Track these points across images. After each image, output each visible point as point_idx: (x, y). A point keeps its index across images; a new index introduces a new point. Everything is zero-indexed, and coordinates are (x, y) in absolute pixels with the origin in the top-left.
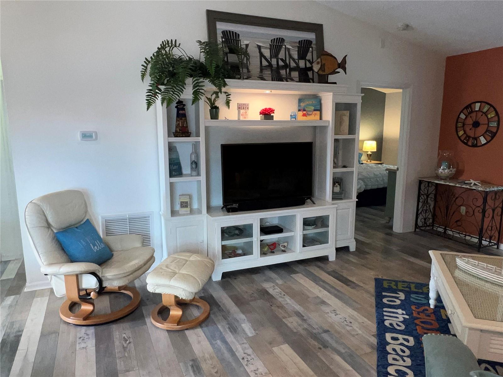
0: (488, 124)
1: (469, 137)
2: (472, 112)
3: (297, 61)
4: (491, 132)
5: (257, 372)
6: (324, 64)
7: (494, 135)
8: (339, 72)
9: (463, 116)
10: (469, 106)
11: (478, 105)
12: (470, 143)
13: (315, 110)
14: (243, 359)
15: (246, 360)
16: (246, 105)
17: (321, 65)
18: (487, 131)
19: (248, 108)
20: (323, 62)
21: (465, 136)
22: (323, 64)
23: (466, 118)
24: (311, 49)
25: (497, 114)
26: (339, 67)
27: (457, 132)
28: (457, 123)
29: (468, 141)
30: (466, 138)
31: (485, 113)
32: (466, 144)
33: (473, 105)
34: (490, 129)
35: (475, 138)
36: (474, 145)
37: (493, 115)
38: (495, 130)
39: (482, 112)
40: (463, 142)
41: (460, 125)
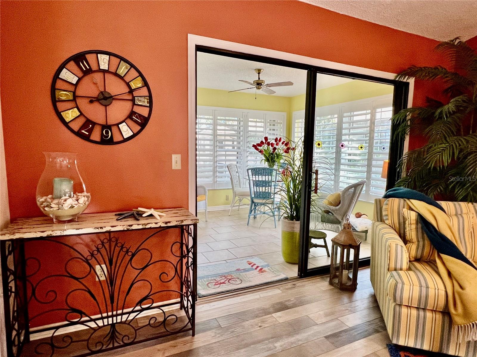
0: (133, 101)
1: (94, 124)
2: (90, 72)
4: (140, 116)
7: (143, 122)
9: (67, 75)
10: (80, 57)
11: (103, 59)
12: (96, 136)
18: (132, 114)
21: (82, 121)
23: (78, 82)
25: (146, 84)
27: (59, 112)
28: (53, 89)
29: (90, 131)
30: (83, 127)
31: (122, 78)
32: (87, 138)
33: (91, 58)
34: (137, 109)
35: (107, 127)
36: (107, 141)
37: (137, 84)
38: (144, 112)
39: (116, 74)
40: (78, 134)
41: (63, 95)
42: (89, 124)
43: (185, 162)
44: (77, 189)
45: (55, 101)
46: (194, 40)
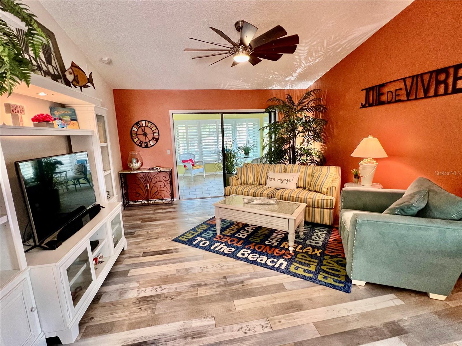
0: (153, 134)
1: (142, 142)
2: (140, 127)
3: (46, 64)
4: (156, 138)
5: (265, 326)
6: (77, 76)
7: (157, 140)
8: (90, 87)
9: (134, 129)
10: (137, 123)
11: (144, 123)
12: (143, 146)
13: (72, 120)
14: (246, 333)
15: (247, 331)
16: (21, 107)
17: (75, 77)
18: (153, 138)
19: (23, 112)
20: (76, 73)
21: (139, 142)
22: (75, 75)
23: (137, 130)
24: (52, 55)
25: (157, 128)
26: (89, 82)
27: (133, 140)
28: (131, 133)
29: (142, 144)
30: (140, 143)
31: (150, 127)
32: (141, 146)
33: (140, 123)
34: (154, 136)
35: (146, 143)
36: (146, 147)
37: (154, 128)
38: (157, 137)
39: (148, 127)
40: (138, 145)
41: (134, 134)
42: (141, 142)
43: (171, 152)
44: (138, 161)
45: (132, 136)
46: (171, 112)
